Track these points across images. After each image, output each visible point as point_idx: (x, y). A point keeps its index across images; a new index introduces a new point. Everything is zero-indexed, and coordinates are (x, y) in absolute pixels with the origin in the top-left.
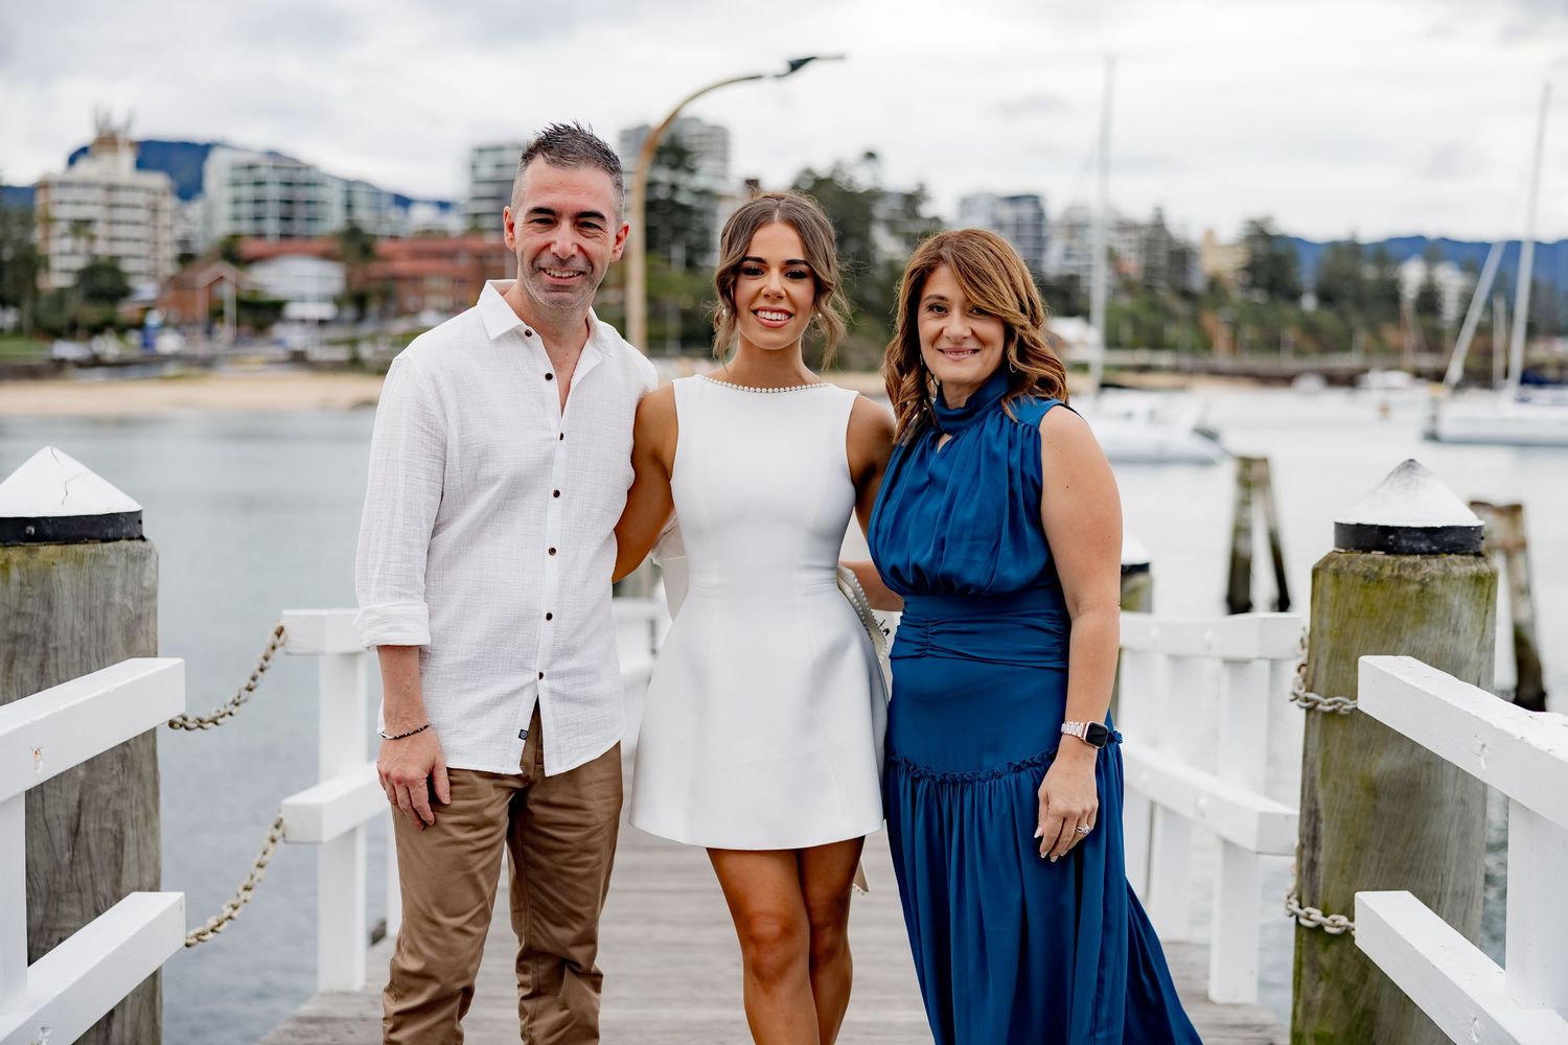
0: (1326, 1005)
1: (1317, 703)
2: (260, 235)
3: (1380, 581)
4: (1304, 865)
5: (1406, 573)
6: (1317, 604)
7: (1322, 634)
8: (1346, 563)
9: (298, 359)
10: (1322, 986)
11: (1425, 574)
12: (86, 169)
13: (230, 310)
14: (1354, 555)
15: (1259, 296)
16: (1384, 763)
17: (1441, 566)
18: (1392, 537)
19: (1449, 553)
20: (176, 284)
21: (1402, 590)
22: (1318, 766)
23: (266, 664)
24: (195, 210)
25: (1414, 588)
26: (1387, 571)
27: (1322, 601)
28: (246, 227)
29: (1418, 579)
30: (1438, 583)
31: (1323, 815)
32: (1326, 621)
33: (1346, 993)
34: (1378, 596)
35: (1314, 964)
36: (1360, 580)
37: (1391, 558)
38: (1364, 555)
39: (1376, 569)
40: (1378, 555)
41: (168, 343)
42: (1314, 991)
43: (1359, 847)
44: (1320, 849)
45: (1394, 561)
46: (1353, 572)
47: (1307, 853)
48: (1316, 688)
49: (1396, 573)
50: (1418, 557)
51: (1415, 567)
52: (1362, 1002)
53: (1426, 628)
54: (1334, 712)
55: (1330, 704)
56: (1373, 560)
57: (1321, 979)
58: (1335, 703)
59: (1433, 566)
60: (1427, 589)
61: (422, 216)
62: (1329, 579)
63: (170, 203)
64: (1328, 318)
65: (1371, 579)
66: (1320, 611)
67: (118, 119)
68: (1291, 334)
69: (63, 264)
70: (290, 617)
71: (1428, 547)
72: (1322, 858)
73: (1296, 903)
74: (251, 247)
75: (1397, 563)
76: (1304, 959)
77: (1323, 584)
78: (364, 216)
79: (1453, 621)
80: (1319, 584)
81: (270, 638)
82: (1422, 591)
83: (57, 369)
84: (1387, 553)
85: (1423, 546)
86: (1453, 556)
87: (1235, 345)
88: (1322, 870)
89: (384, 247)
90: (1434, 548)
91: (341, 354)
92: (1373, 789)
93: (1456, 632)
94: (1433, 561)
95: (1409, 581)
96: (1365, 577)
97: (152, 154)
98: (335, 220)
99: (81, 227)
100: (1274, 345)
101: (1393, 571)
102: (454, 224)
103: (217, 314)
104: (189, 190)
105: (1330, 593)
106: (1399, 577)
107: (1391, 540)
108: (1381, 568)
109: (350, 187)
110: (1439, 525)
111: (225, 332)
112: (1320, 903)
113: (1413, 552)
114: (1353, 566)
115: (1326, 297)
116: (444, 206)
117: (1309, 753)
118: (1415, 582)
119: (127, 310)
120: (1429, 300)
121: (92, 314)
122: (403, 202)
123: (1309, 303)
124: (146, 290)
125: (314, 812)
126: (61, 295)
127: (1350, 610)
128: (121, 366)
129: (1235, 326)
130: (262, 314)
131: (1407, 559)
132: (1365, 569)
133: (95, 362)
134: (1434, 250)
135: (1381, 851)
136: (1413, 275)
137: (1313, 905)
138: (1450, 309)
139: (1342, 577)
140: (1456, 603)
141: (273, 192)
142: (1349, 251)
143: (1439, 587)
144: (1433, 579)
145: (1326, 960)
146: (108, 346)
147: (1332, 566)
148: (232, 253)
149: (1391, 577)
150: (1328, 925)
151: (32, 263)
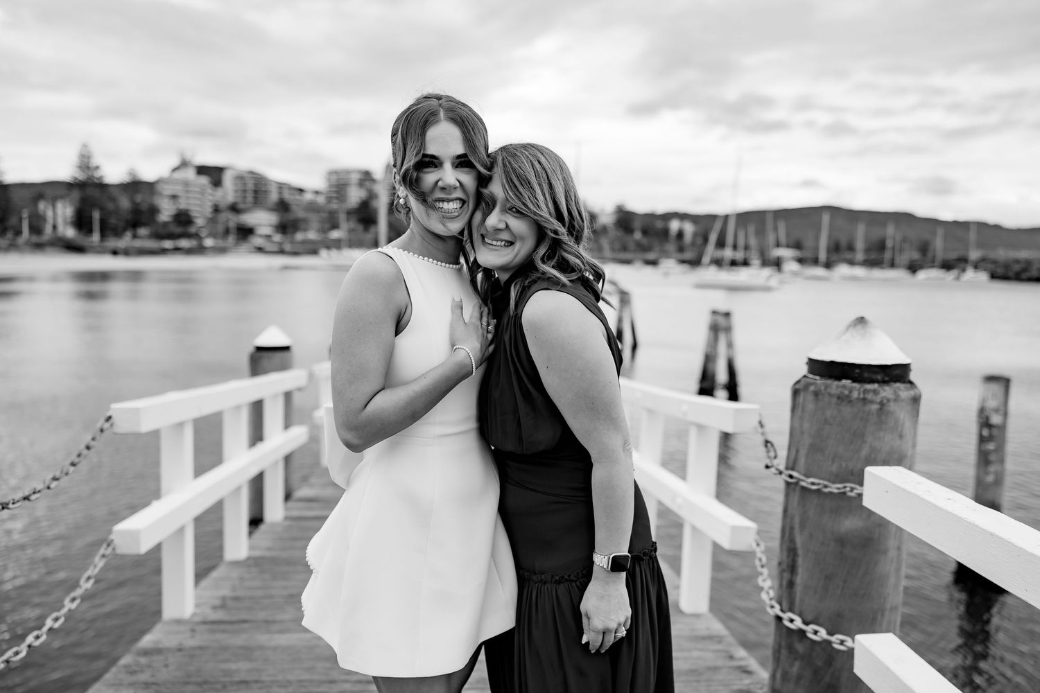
0: (799, 678)
1: (799, 480)
2: (245, 203)
3: (850, 402)
4: (785, 582)
5: (870, 396)
6: (799, 412)
7: (802, 433)
8: (823, 388)
9: (260, 250)
10: (797, 664)
11: (883, 397)
12: (178, 175)
13: (233, 230)
14: (829, 382)
15: (620, 233)
16: (849, 524)
17: (892, 391)
18: (857, 371)
19: (895, 382)
20: (212, 221)
21: (868, 408)
22: (797, 520)
23: (92, 443)
24: (219, 193)
25: (875, 407)
26: (855, 395)
27: (803, 411)
28: (239, 200)
29: (878, 400)
30: (892, 404)
31: (800, 552)
32: (806, 425)
33: (816, 672)
34: (847, 410)
35: (791, 648)
36: (834, 400)
37: (856, 385)
38: (836, 383)
39: (846, 392)
40: (847, 382)
41: (209, 242)
42: (791, 665)
43: (828, 578)
44: (797, 574)
45: (860, 388)
46: (830, 395)
47: (787, 575)
48: (796, 469)
49: (862, 396)
50: (876, 386)
51: (875, 392)
52: (827, 679)
53: (882, 434)
54: (818, 491)
55: (813, 484)
56: (844, 387)
57: (796, 659)
58: (819, 484)
59: (887, 392)
60: (885, 408)
61: (308, 197)
62: (810, 397)
63: (209, 190)
64: (645, 241)
65: (842, 399)
66: (801, 418)
67: (188, 156)
68: (631, 246)
69: (166, 212)
70: (116, 408)
71: (883, 378)
72: (799, 580)
73: (777, 607)
74: (241, 206)
75: (862, 390)
76: (783, 644)
77: (804, 400)
78: (287, 196)
79: (899, 429)
80: (801, 399)
81: (101, 423)
82: (881, 409)
83: (163, 252)
84: (854, 381)
85: (879, 377)
86: (898, 385)
87: (613, 249)
88: (798, 589)
89: (294, 208)
90: (886, 379)
91: (275, 248)
92: (842, 541)
93: (901, 436)
94: (887, 388)
95: (872, 402)
96: (839, 398)
97: (202, 170)
98: (274, 197)
99: (174, 197)
100: (624, 248)
101: (859, 394)
102: (321, 200)
103: (227, 232)
104: (217, 183)
105: (810, 406)
106: (864, 399)
107: (857, 373)
108: (851, 392)
109: (281, 186)
110: (889, 363)
111: (231, 239)
112: (797, 609)
113: (872, 381)
114: (829, 390)
115: (645, 232)
116: (317, 193)
117: (790, 511)
118: (877, 403)
119: (192, 230)
120: (680, 235)
121: (178, 230)
122: (301, 191)
123: (638, 235)
124: (200, 222)
125: (134, 535)
126: (165, 224)
127: (826, 420)
128: (189, 252)
129: (612, 244)
130: (245, 232)
131: (869, 387)
132: (838, 393)
133: (177, 250)
134: (683, 217)
135: (845, 582)
136: (675, 225)
137: (791, 610)
138: (688, 237)
139: (820, 397)
140: (902, 417)
141: (250, 186)
142: (651, 217)
143: (892, 407)
144: (889, 400)
145: (800, 647)
146: (184, 243)
147: (812, 388)
148: (234, 209)
149: (858, 399)
150: (810, 632)
151: (154, 211)
